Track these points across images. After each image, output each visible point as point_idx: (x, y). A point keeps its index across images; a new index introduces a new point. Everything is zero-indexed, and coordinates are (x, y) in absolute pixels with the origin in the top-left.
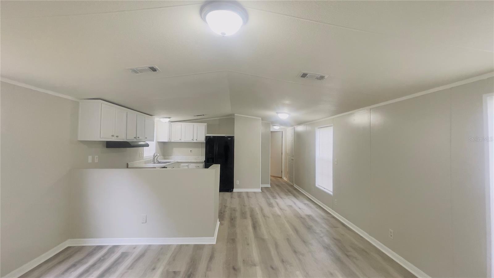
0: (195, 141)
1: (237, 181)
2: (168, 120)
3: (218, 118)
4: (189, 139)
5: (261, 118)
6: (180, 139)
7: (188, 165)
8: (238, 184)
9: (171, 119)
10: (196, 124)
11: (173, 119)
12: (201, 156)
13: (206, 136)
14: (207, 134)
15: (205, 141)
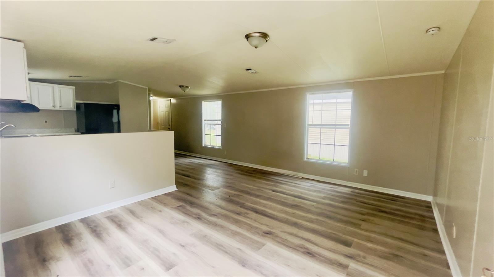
0: (58, 108)
5: (147, 88)
12: (65, 128)
13: (76, 103)
14: (76, 100)
15: (74, 108)
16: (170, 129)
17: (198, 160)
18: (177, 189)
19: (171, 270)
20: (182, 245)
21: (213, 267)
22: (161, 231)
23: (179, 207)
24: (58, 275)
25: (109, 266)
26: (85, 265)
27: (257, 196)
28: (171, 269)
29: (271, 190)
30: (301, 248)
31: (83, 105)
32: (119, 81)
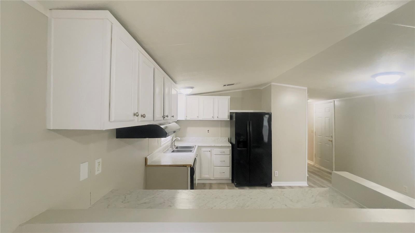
0: (216, 119)
1: (276, 172)
3: (241, 90)
4: (209, 117)
5: (306, 88)
6: (198, 117)
7: (211, 150)
8: (277, 176)
10: (217, 98)
12: (221, 137)
13: (230, 112)
14: (230, 110)
15: (228, 119)
16: (332, 141)
31: (234, 115)
32: (272, 83)
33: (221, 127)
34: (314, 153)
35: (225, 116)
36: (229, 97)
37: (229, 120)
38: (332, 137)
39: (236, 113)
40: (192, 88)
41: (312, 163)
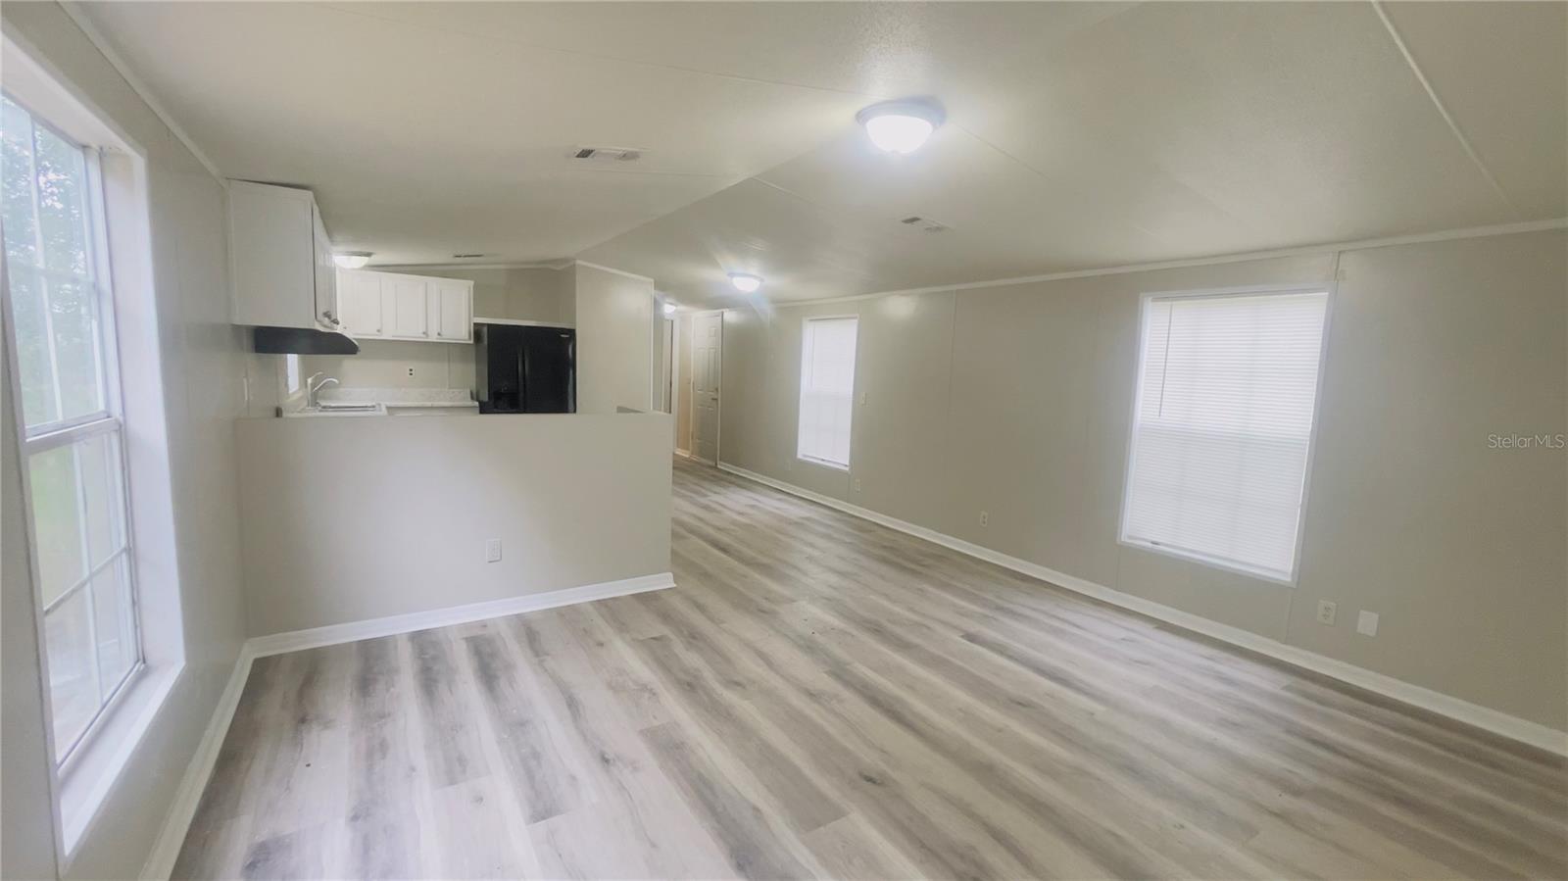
0: (434, 338)
2: (365, 260)
3: (504, 267)
4: (412, 331)
5: (652, 280)
6: (379, 331)
9: (373, 257)
10: (434, 283)
11: (381, 257)
12: (450, 388)
13: (475, 324)
14: (475, 316)
15: (470, 339)
16: (716, 399)
17: (780, 500)
18: (675, 585)
19: (544, 822)
20: (606, 756)
21: (654, 845)
22: (572, 704)
23: (655, 642)
24: (310, 762)
25: (413, 769)
26: (370, 755)
27: (903, 646)
28: (544, 818)
29: (961, 630)
30: (962, 857)
31: (485, 329)
32: (579, 262)
33: (449, 361)
34: (691, 430)
35: (462, 333)
36: (472, 283)
37: (472, 342)
38: (717, 389)
39: (490, 326)
40: (369, 255)
41: (685, 454)
